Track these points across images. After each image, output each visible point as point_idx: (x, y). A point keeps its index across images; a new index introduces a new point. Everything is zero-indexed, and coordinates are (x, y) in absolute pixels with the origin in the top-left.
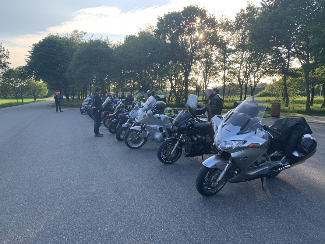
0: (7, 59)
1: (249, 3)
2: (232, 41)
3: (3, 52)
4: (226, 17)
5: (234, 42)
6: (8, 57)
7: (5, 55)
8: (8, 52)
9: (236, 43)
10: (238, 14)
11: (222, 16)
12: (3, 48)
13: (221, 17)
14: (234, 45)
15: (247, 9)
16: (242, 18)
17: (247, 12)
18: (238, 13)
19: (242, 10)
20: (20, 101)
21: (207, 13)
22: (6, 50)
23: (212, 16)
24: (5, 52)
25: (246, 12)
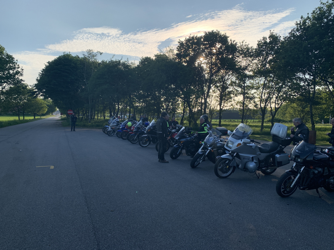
0: (20, 77)
1: (271, 32)
2: (251, 66)
3: (18, 69)
4: (247, 44)
5: (253, 68)
6: (22, 75)
7: (19, 72)
8: (23, 70)
9: (255, 69)
10: (259, 42)
11: (243, 42)
12: (18, 66)
13: (242, 44)
14: (252, 71)
15: (269, 38)
16: (263, 46)
17: (270, 40)
18: (259, 40)
19: (264, 38)
20: (21, 118)
21: (229, 39)
22: (21, 68)
23: (233, 42)
24: (19, 70)
25: (268, 41)
